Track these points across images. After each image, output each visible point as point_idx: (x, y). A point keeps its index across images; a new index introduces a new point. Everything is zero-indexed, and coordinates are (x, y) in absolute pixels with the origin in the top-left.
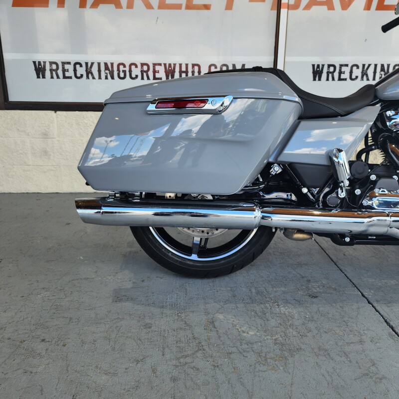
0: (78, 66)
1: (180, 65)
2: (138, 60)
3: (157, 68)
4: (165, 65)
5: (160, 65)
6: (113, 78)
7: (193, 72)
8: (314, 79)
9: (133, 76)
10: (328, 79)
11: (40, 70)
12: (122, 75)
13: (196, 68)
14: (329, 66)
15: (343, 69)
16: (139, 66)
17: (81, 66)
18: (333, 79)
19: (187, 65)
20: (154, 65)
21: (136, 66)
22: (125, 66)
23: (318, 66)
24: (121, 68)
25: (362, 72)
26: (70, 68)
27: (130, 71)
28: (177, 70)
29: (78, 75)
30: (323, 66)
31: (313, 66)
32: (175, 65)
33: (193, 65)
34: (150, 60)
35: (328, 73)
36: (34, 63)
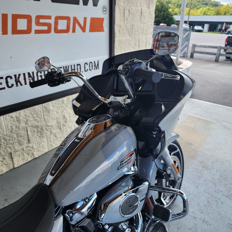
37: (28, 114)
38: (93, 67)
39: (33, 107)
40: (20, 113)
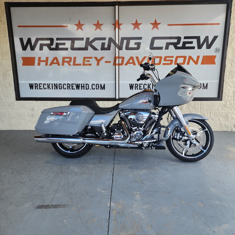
0: (45, 85)
1: (81, 84)
2: (66, 82)
3: (73, 85)
4: (76, 84)
5: (74, 84)
6: (57, 89)
7: (86, 87)
8: (131, 89)
9: (65, 88)
10: (135, 89)
11: (31, 86)
12: (60, 88)
13: (87, 85)
14: (136, 84)
15: (141, 85)
16: (67, 85)
17: (46, 85)
18: (137, 89)
19: (84, 84)
20: (72, 84)
21: (66, 85)
22: (61, 85)
23: (132, 84)
24: (60, 85)
25: (148, 87)
26: (42, 85)
27: (63, 86)
28: (80, 86)
29: (45, 88)
30: (133, 84)
31: (130, 84)
32: (79, 84)
33: (86, 84)
34: (70, 83)
35: (135, 87)
36: (29, 84)
38: (202, 87)
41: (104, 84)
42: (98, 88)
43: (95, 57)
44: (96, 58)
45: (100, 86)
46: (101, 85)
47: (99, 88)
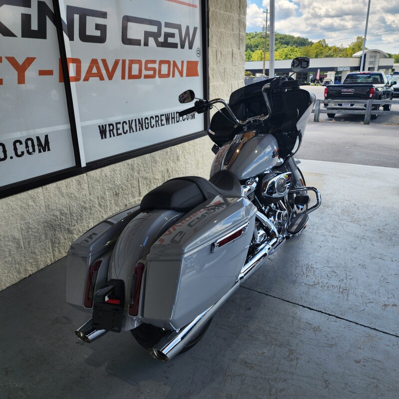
37: (140, 163)
39: (144, 156)
40: (134, 161)
41: (46, 136)
42: (31, 150)
43: (8, 58)
44: (12, 60)
45: (36, 143)
46: (38, 138)
47: (34, 151)
